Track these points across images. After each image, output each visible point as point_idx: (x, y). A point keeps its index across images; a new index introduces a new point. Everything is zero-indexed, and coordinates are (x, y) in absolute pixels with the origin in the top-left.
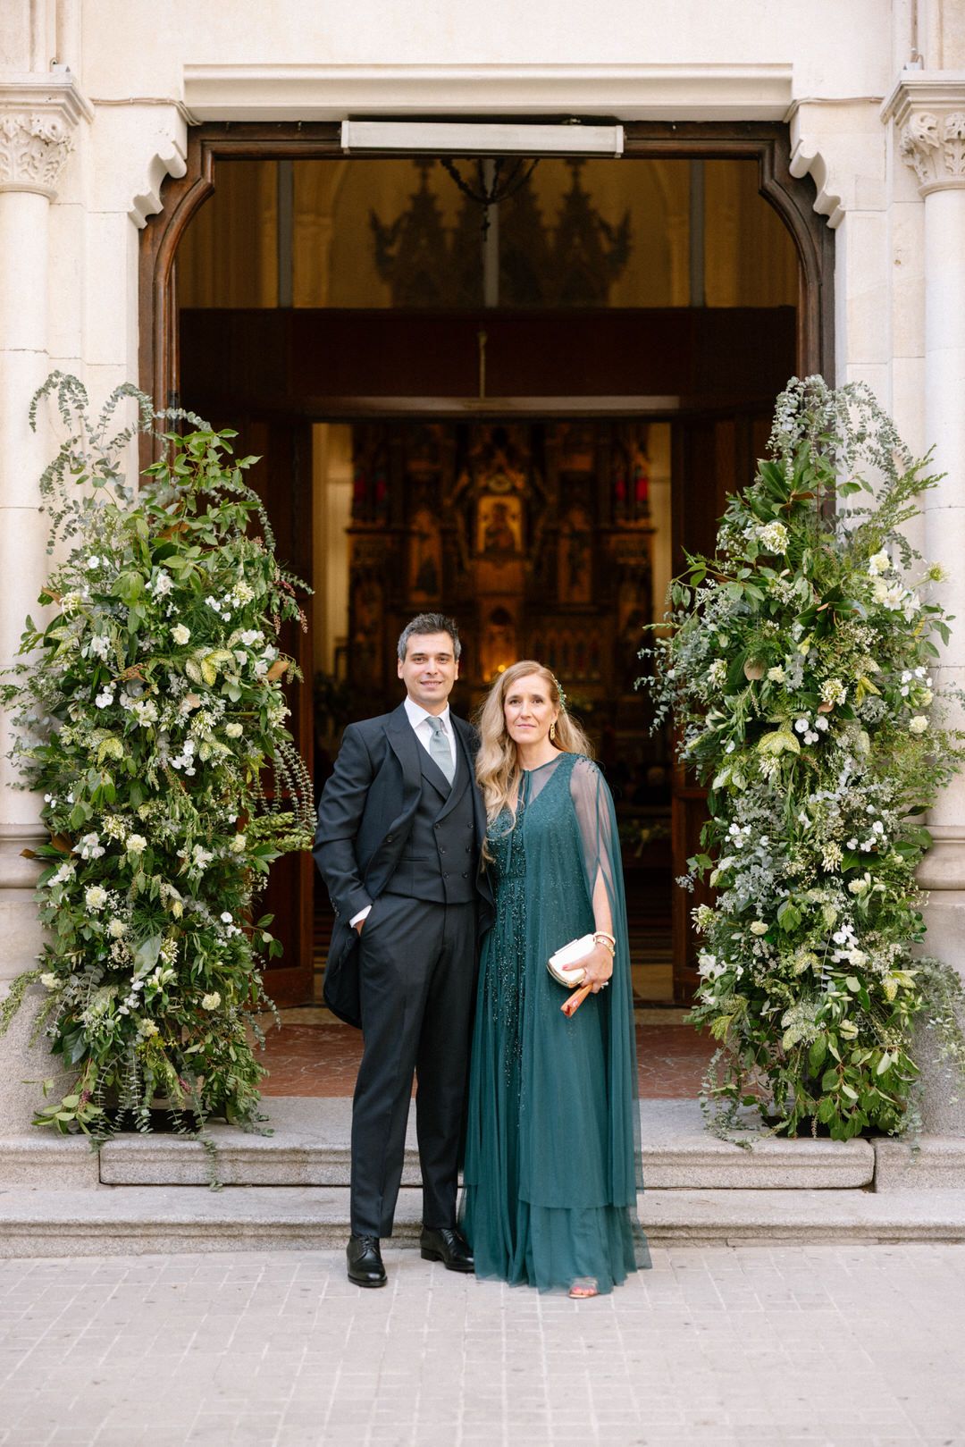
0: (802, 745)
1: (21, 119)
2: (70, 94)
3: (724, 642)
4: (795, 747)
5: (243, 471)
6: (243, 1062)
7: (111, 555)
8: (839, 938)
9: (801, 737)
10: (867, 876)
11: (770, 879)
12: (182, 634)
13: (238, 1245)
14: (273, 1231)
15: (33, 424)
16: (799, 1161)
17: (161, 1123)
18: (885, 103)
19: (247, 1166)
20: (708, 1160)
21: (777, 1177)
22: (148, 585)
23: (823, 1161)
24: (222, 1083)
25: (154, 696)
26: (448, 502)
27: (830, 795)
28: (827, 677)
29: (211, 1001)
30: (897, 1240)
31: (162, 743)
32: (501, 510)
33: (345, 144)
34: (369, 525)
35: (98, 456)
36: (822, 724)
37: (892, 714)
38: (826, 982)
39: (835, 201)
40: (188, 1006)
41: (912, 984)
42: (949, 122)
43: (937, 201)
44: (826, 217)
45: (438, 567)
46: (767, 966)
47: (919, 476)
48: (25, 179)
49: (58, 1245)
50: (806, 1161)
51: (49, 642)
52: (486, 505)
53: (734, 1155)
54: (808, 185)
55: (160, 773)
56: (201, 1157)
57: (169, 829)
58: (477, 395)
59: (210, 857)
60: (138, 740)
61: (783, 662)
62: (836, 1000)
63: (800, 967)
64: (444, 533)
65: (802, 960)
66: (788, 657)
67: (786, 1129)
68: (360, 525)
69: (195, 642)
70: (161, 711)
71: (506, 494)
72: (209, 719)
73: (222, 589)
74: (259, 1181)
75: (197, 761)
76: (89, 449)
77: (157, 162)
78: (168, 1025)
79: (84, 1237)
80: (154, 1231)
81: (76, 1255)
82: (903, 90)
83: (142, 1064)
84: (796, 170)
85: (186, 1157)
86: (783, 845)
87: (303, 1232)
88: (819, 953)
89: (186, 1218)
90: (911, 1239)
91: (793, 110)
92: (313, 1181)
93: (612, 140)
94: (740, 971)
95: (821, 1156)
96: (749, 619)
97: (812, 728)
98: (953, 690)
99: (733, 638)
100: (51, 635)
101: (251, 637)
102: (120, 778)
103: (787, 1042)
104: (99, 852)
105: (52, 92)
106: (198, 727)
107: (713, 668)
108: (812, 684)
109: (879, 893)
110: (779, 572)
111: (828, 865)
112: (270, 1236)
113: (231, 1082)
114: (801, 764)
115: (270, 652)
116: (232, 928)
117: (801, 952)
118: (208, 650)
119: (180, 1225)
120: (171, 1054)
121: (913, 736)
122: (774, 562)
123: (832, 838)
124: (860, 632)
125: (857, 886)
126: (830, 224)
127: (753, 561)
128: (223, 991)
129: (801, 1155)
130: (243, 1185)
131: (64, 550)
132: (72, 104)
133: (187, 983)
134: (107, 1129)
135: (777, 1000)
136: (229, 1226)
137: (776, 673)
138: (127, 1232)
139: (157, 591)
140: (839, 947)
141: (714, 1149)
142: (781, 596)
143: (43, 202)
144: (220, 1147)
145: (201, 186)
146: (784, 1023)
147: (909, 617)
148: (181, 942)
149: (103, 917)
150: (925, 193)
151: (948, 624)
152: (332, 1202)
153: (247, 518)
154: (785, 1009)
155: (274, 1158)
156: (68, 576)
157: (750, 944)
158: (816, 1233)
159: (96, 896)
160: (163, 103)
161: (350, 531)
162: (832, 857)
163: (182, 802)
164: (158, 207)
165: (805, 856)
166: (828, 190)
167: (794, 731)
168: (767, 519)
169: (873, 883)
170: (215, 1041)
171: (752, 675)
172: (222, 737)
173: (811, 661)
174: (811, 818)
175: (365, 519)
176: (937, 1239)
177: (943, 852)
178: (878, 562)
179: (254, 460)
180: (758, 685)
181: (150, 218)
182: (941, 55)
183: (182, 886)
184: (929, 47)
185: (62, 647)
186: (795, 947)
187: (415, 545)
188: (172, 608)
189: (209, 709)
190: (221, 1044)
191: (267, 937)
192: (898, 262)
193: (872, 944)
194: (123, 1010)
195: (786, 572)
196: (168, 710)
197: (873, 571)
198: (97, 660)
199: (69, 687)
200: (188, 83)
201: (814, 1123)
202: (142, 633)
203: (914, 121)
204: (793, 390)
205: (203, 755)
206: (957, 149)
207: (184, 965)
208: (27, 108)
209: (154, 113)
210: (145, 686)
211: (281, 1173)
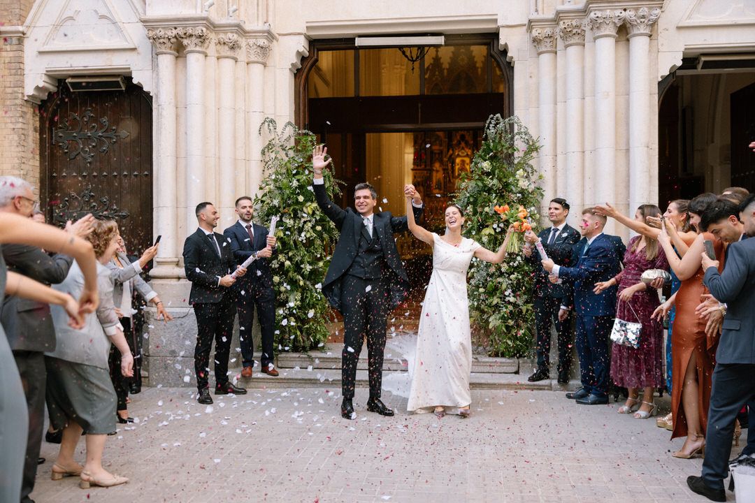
0: (495, 232)
1: (254, 41)
2: (269, 32)
3: (472, 199)
4: (493, 233)
7: (281, 174)
8: (507, 293)
9: (495, 229)
10: (516, 273)
11: (485, 274)
12: (301, 198)
15: (260, 134)
17: (296, 349)
18: (526, 26)
22: (291, 184)
23: (502, 364)
25: (292, 218)
26: (445, 159)
29: (311, 312)
30: (521, 389)
31: (296, 232)
32: (463, 162)
33: (356, 45)
34: (419, 168)
35: (280, 144)
36: (502, 225)
38: (502, 307)
39: (512, 58)
40: (305, 313)
42: (545, 31)
43: (542, 56)
44: (510, 63)
45: (442, 181)
46: (485, 302)
47: (537, 145)
48: (256, 59)
51: (262, 202)
52: (458, 160)
54: (505, 52)
55: (295, 242)
56: (307, 359)
57: (298, 258)
58: (418, 123)
59: (311, 267)
61: (489, 206)
62: (505, 312)
63: (495, 302)
64: (444, 170)
65: (495, 300)
66: (490, 204)
67: (491, 354)
68: (416, 167)
69: (306, 201)
70: (295, 221)
71: (464, 156)
72: (310, 225)
74: (325, 367)
75: (306, 238)
76: (277, 142)
77: (299, 52)
78: (298, 319)
80: (290, 382)
82: (530, 21)
83: (290, 331)
84: (501, 48)
85: (303, 360)
88: (501, 298)
89: (300, 377)
91: (498, 29)
93: (440, 40)
94: (476, 304)
95: (501, 362)
96: (479, 192)
97: (498, 226)
99: (474, 198)
100: (262, 199)
102: (283, 243)
104: (277, 266)
105: (263, 32)
106: (306, 227)
107: (468, 208)
109: (519, 280)
110: (488, 177)
111: (503, 270)
113: (318, 336)
114: (496, 239)
117: (495, 298)
118: (310, 203)
119: (298, 380)
120: (300, 329)
122: (488, 174)
124: (514, 196)
125: (512, 277)
126: (512, 65)
127: (480, 174)
128: (315, 309)
129: (496, 363)
130: (320, 368)
131: (267, 173)
132: (270, 36)
133: (304, 307)
135: (488, 313)
137: (487, 209)
138: (282, 381)
139: (293, 186)
140: (507, 296)
142: (488, 184)
143: (262, 66)
144: (313, 357)
145: (313, 59)
146: (490, 321)
147: (530, 191)
148: (302, 294)
149: (278, 285)
150: (539, 54)
151: (543, 193)
154: (490, 316)
155: (330, 360)
156: (268, 181)
157: (480, 295)
158: (496, 386)
160: (299, 34)
161: (412, 170)
162: (505, 268)
163: (303, 251)
164: (300, 67)
166: (510, 54)
167: (493, 228)
168: (485, 160)
169: (518, 276)
170: (313, 324)
171: (479, 210)
172: (315, 231)
175: (418, 166)
176: (534, 389)
178: (520, 172)
180: (481, 213)
181: (298, 70)
182: (543, 10)
183: (303, 276)
184: (540, 9)
185: (266, 203)
186: (493, 296)
187: (434, 174)
188: (298, 191)
189: (310, 221)
192: (531, 77)
193: (518, 296)
195: (491, 177)
196: (297, 221)
197: (517, 176)
198: (275, 206)
200: (307, 27)
201: (500, 353)
202: (289, 198)
203: (534, 31)
204: (492, 119)
205: (308, 236)
206: (548, 40)
207: (302, 300)
208: (256, 37)
209: (297, 37)
210: (290, 214)
211: (332, 365)
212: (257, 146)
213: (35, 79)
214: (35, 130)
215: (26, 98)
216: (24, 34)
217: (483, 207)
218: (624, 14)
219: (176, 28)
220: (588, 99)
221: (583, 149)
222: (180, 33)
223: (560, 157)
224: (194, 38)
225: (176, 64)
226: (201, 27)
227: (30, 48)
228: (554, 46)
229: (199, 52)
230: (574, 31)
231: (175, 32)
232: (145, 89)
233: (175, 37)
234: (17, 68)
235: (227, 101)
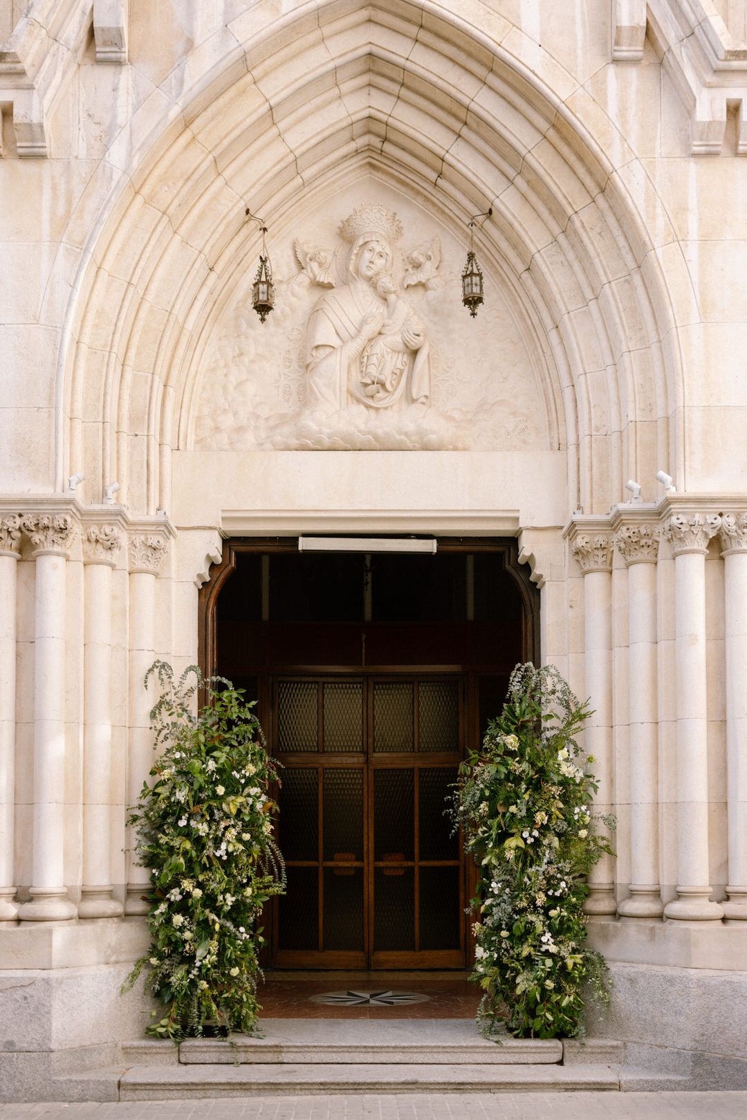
0: (526, 844)
1: (143, 538)
2: (166, 525)
3: (487, 793)
4: (522, 845)
5: (249, 708)
6: (250, 1002)
7: (185, 751)
8: (544, 939)
9: (525, 840)
10: (558, 908)
11: (510, 910)
12: (221, 790)
13: (249, 1094)
14: (266, 1087)
15: (146, 686)
16: (525, 1050)
17: (208, 1032)
18: (565, 529)
19: (252, 1054)
20: (481, 1050)
21: (515, 1058)
22: (204, 766)
23: (538, 1050)
24: (240, 1013)
25: (207, 821)
27: (539, 869)
28: (538, 811)
29: (235, 972)
30: (574, 1090)
31: (210, 844)
33: (300, 548)
35: (179, 701)
36: (536, 833)
37: (570, 829)
38: (538, 961)
39: (541, 576)
40: (223, 974)
41: (581, 962)
42: (596, 539)
43: (590, 577)
44: (536, 584)
46: (509, 953)
47: (583, 712)
48: (144, 567)
49: (160, 1094)
50: (529, 1050)
51: (155, 794)
53: (493, 1047)
54: (528, 567)
55: (208, 857)
56: (229, 1050)
57: (213, 886)
60: (199, 843)
61: (516, 803)
62: (542, 970)
63: (525, 953)
65: (526, 950)
66: (518, 801)
67: (518, 1034)
69: (227, 794)
70: (210, 828)
72: (234, 832)
73: (240, 767)
74: (258, 1061)
75: (227, 853)
76: (174, 698)
77: (208, 557)
78: (213, 983)
79: (172, 1090)
80: (207, 1087)
81: (168, 1099)
82: (573, 524)
83: (200, 1004)
84: (521, 560)
85: (222, 1050)
86: (516, 893)
87: (280, 1087)
88: (534, 947)
89: (223, 1080)
90: (581, 1089)
91: (520, 532)
92: (285, 1061)
93: (431, 546)
94: (496, 956)
95: (537, 1047)
96: (499, 782)
97: (530, 835)
98: (600, 815)
99: (492, 791)
100: (156, 791)
101: (254, 791)
102: (189, 861)
103: (519, 991)
104: (179, 897)
105: (158, 524)
106: (228, 836)
107: (482, 806)
108: (530, 815)
109: (564, 917)
110: (514, 759)
111: (539, 903)
112: (264, 1089)
113: (244, 1012)
114: (525, 853)
115: (264, 798)
116: (245, 935)
117: (525, 946)
118: (233, 797)
119: (220, 1084)
120: (214, 998)
121: (580, 839)
122: (512, 754)
123: (540, 890)
124: (554, 789)
125: (553, 913)
126: (538, 587)
127: (501, 754)
128: (240, 966)
129: (527, 1047)
130: (251, 1063)
131: (163, 748)
132: (167, 530)
133: (223, 961)
134: (183, 1036)
135: (514, 970)
136: (245, 1084)
137: (513, 809)
138: (194, 1087)
139: (208, 769)
140: (544, 943)
141: (484, 1044)
142: (515, 771)
143: (153, 577)
144: (239, 1044)
145: (229, 568)
146: (517, 981)
147: (578, 781)
148: (219, 941)
149: (182, 929)
150: (584, 573)
151: (597, 784)
152: (295, 1071)
153: (252, 731)
154: (518, 973)
155: (265, 1050)
156: (164, 761)
157: (500, 942)
158: (535, 1086)
159: (178, 919)
160: (211, 528)
162: (541, 899)
163: (220, 874)
164: (208, 579)
165: (527, 898)
166: (537, 571)
167: (522, 837)
168: (508, 733)
169: (561, 912)
170: (236, 991)
171: (501, 810)
172: (240, 841)
173: (530, 803)
174: (530, 880)
176: (594, 1089)
177: (596, 896)
178: (562, 754)
179: (254, 703)
180: (504, 814)
181: (204, 584)
182: (591, 507)
183: (220, 914)
184: (586, 502)
185: (162, 796)
186: (522, 943)
188: (216, 777)
189: (234, 826)
190: (239, 993)
191: (261, 939)
192: (571, 607)
193: (561, 942)
194: (191, 976)
195: (518, 759)
196: (214, 827)
197: (560, 758)
198: (179, 802)
199: (165, 815)
200: (223, 519)
201: (532, 1031)
202: (201, 789)
203: (579, 539)
204: (519, 669)
205: (230, 850)
206: (600, 553)
207: (221, 953)
208: (145, 532)
209: (207, 534)
210: (203, 816)
211: (269, 1057)
212: (148, 701)
217: (507, 803)
218: (719, 521)
219: (20, 515)
220: (662, 645)
221: (657, 718)
222: (28, 523)
223: (618, 730)
224: (51, 532)
225: (18, 571)
226: (63, 515)
228: (608, 562)
229: (58, 554)
230: (642, 542)
231: (19, 521)
233: (20, 529)
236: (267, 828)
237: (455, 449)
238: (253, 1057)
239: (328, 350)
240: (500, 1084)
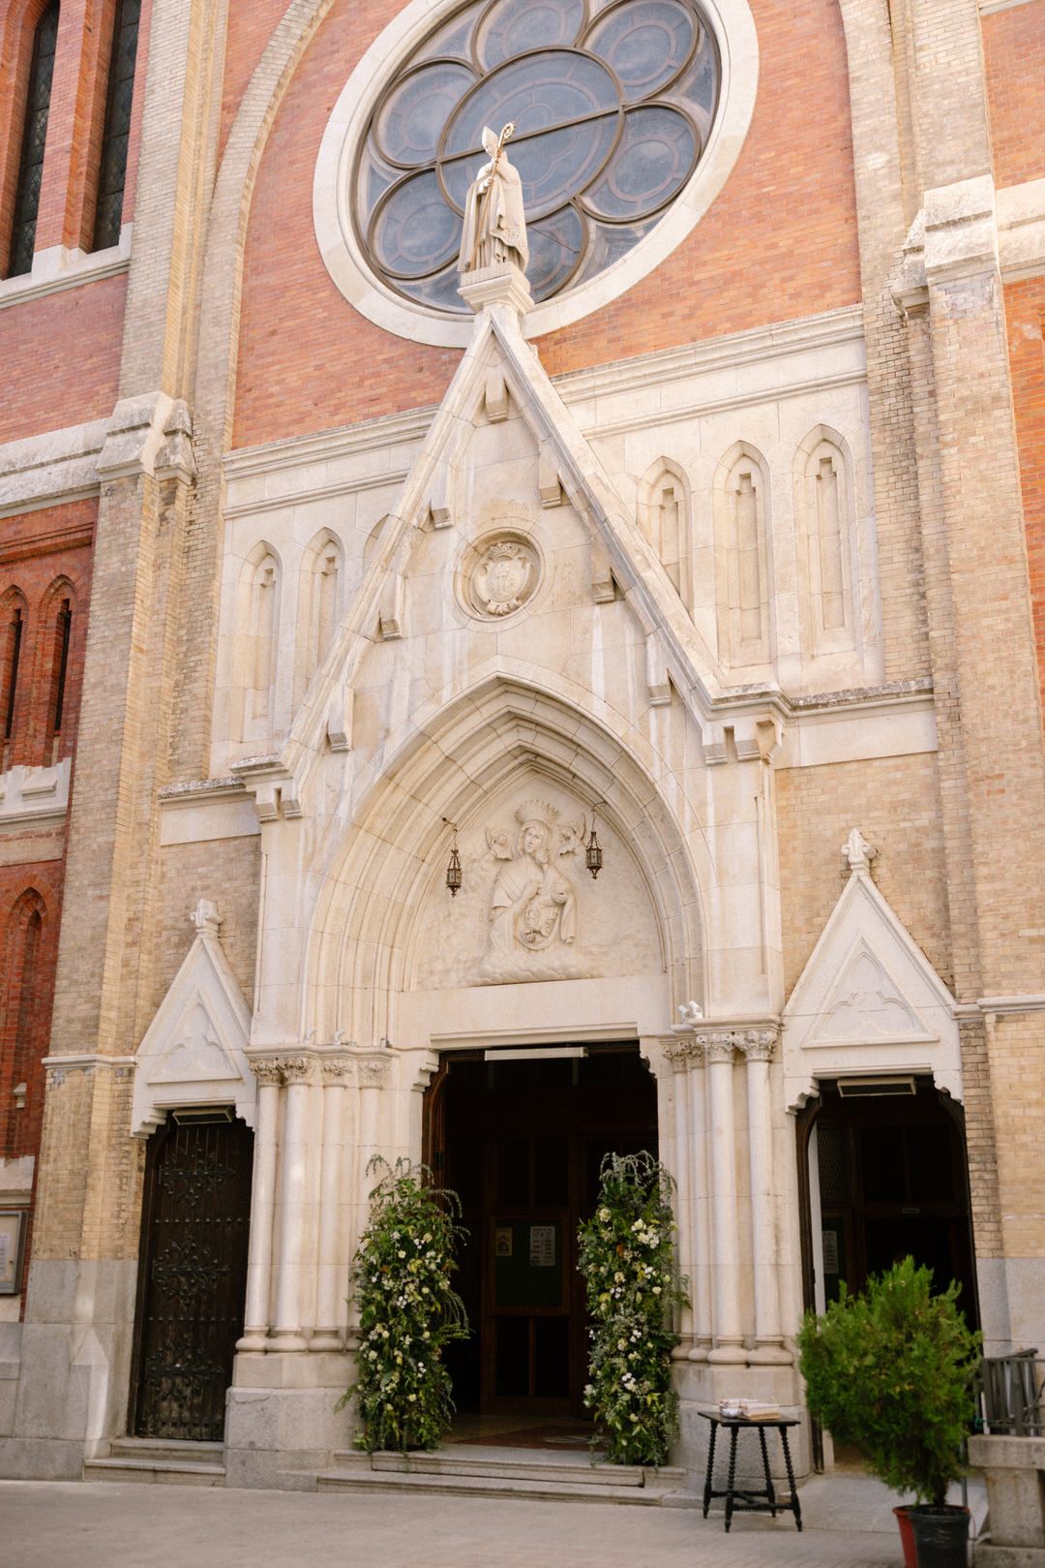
1: (367, 1064)
6: (427, 1423)
8: (625, 1379)
10: (635, 1352)
12: (403, 1254)
13: (400, 1492)
15: (367, 1174)
16: (612, 1473)
17: (391, 1447)
19: (420, 1465)
20: (580, 1471)
21: (606, 1480)
23: (623, 1473)
25: (393, 1278)
28: (617, 1271)
29: (412, 1397)
30: (626, 1503)
33: (486, 1059)
35: (395, 1183)
38: (620, 1396)
39: (653, 1073)
40: (403, 1399)
42: (675, 1048)
43: (676, 1076)
48: (369, 1084)
49: (343, 1489)
50: (616, 1473)
51: (363, 1258)
53: (589, 1469)
55: (392, 1306)
56: (404, 1461)
63: (613, 1390)
65: (614, 1387)
67: (614, 1459)
69: (408, 1257)
70: (395, 1283)
72: (413, 1286)
74: (424, 1471)
76: (391, 1181)
77: (426, 1069)
78: (397, 1406)
79: (351, 1486)
80: (372, 1485)
81: (348, 1492)
83: (386, 1422)
85: (400, 1460)
91: (639, 1038)
92: (443, 1472)
93: (580, 1052)
95: (621, 1471)
100: (364, 1254)
104: (375, 1337)
106: (407, 1289)
111: (620, 1347)
116: (423, 1369)
118: (413, 1260)
120: (398, 1419)
121: (656, 1295)
125: (631, 1356)
128: (418, 1393)
129: (613, 1470)
130: (418, 1473)
131: (371, 1222)
133: (403, 1389)
134: (373, 1448)
137: (602, 1269)
138: (364, 1485)
139: (393, 1238)
140: (625, 1382)
143: (378, 1091)
144: (411, 1457)
145: (444, 1075)
147: (653, 1246)
148: (401, 1374)
149: (375, 1362)
150: (675, 1072)
155: (429, 1462)
158: (597, 1498)
159: (373, 1355)
160: (422, 1049)
162: (622, 1344)
164: (429, 1084)
170: (414, 1414)
172: (420, 1293)
177: (684, 1344)
178: (638, 1225)
181: (427, 1089)
185: (366, 1259)
189: (413, 1282)
190: (418, 1415)
192: (670, 1100)
193: (640, 1382)
194: (381, 1399)
195: (610, 1228)
196: (398, 1282)
197: (634, 1228)
199: (368, 1274)
200: (432, 1041)
201: (620, 1457)
202: (388, 1254)
205: (412, 1300)
206: (680, 1059)
207: (401, 1382)
208: (368, 1059)
209: (420, 1053)
211: (431, 1468)
212: (370, 1185)
213: (143, 1116)
214: (140, 1169)
215: (132, 1135)
216: (135, 1064)
217: (600, 1265)
218: (731, 1039)
219: (277, 1059)
222: (282, 1064)
224: (295, 1070)
225: (279, 1096)
227: (139, 1078)
228: (684, 1065)
229: (301, 1084)
230: (694, 1053)
231: (276, 1063)
232: (248, 1124)
233: (278, 1068)
234: (123, 1103)
235: (334, 1136)
236: (445, 1284)
237: (592, 977)
238: (421, 1468)
239: (502, 910)
240: (572, 1495)
